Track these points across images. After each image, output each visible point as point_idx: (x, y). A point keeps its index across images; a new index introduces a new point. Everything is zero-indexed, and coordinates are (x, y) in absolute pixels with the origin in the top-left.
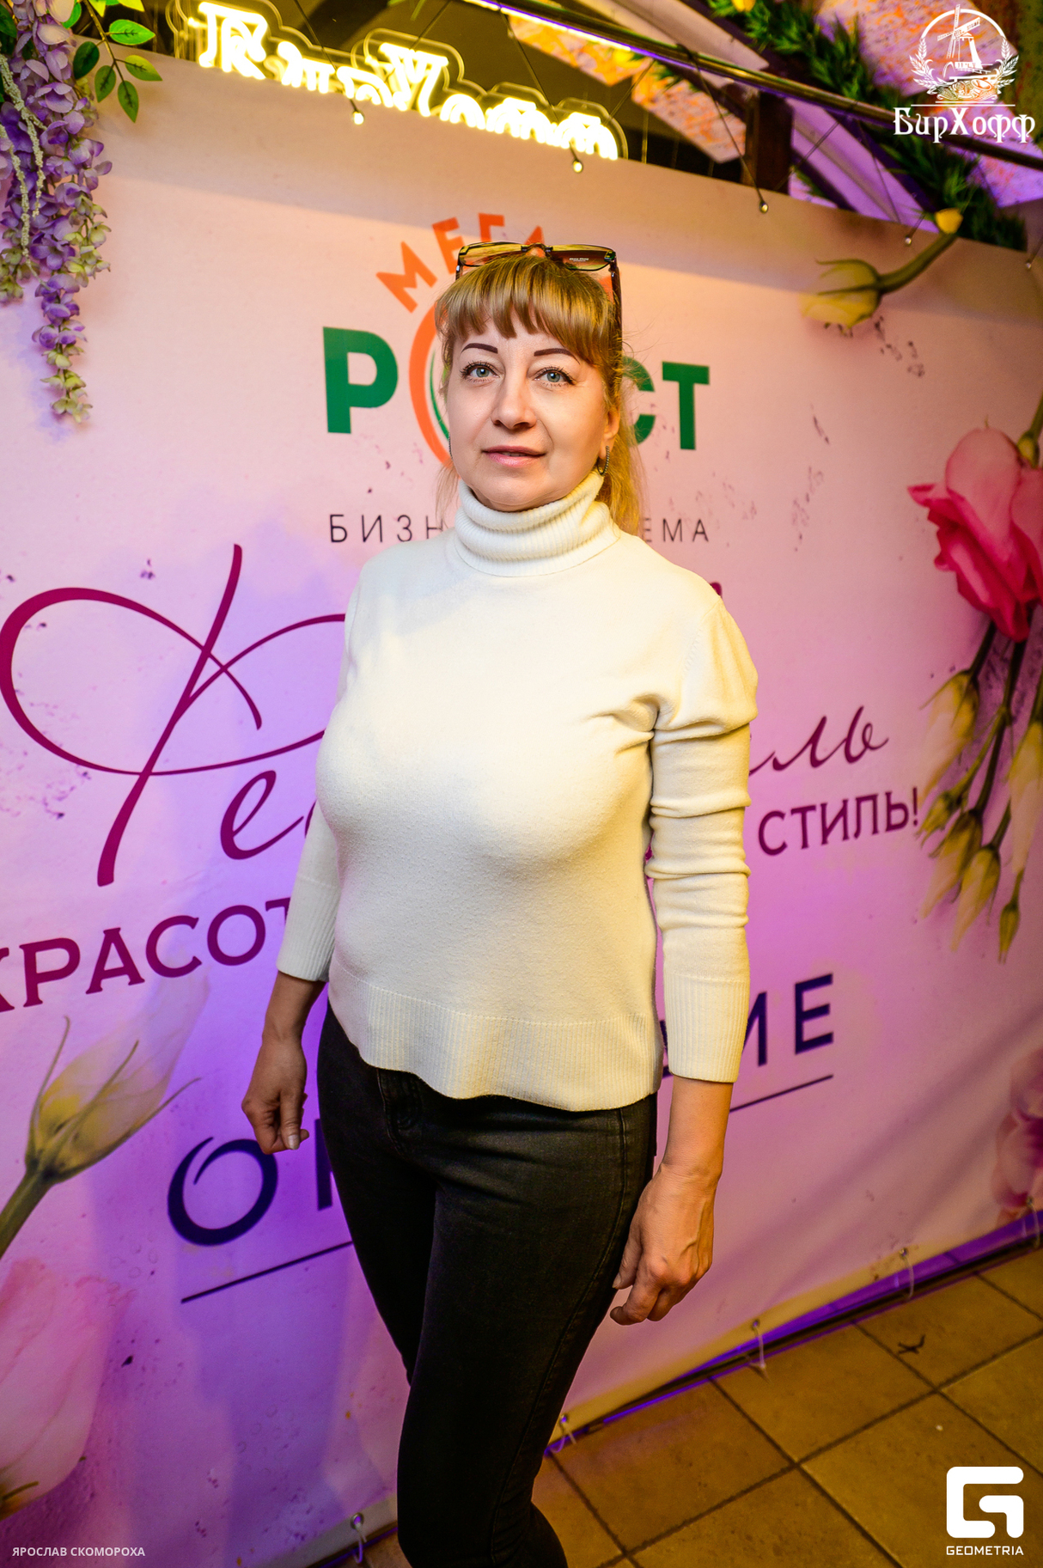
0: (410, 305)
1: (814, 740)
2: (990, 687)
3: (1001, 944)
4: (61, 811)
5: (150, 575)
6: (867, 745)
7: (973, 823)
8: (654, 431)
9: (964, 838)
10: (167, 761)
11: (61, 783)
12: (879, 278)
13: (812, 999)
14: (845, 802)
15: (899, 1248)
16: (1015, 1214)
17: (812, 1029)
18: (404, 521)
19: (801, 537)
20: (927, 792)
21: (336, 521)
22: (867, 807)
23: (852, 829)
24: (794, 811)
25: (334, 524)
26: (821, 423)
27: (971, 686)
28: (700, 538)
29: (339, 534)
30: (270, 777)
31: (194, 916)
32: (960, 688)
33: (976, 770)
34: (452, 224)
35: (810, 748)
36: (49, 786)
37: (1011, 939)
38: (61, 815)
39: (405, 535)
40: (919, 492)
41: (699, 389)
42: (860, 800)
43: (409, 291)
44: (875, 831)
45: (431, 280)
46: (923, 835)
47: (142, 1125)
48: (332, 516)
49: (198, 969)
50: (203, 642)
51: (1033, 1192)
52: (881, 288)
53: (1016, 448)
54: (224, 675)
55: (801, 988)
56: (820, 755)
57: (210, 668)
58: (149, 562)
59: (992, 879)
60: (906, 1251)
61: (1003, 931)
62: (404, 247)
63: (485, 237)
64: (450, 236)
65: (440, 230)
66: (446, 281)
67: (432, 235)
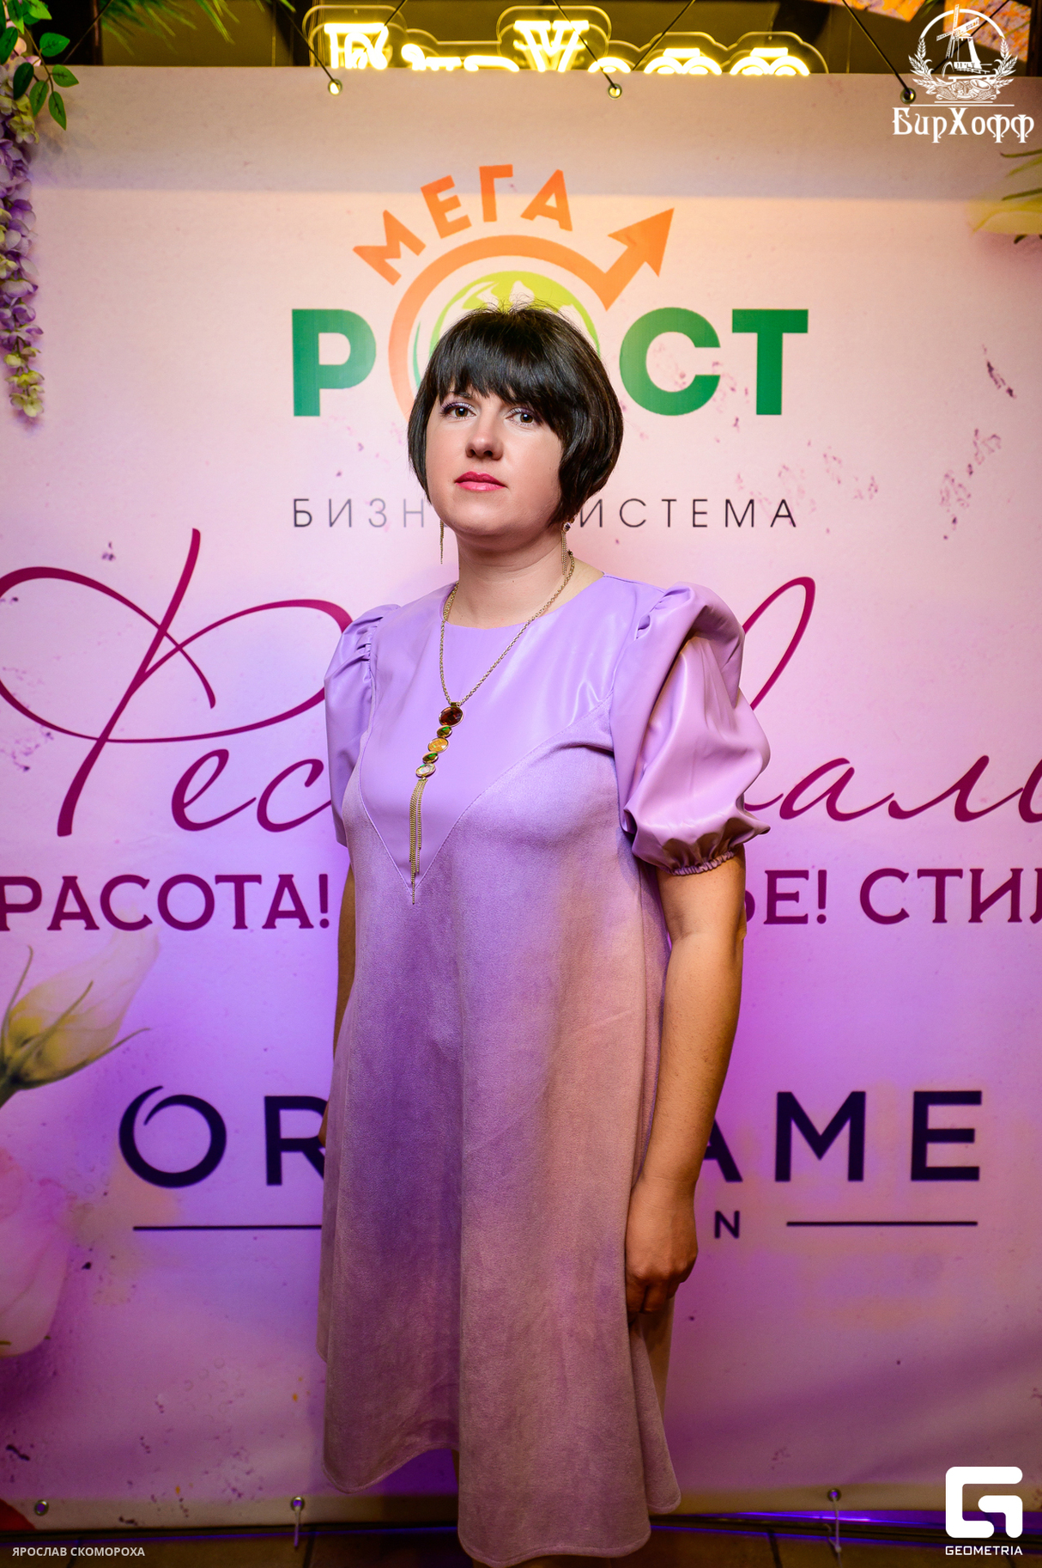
0: (392, 276)
1: (965, 785)
4: (27, 764)
5: (111, 557)
8: (717, 395)
10: (122, 730)
11: (28, 740)
13: (939, 1117)
14: (1017, 873)
17: (940, 1155)
18: (378, 505)
19: (954, 521)
21: (300, 506)
23: (1026, 908)
24: (922, 873)
25: (298, 509)
26: (999, 370)
28: (783, 523)
29: (302, 519)
30: (223, 756)
31: (145, 877)
34: (447, 183)
35: (957, 793)
36: (17, 742)
38: (27, 768)
39: (378, 520)
41: (789, 340)
42: (1040, 872)
43: (391, 262)
45: (417, 247)
47: (97, 1058)
48: (295, 500)
49: (149, 927)
50: (159, 621)
54: (179, 654)
55: (923, 1101)
56: (972, 805)
57: (166, 646)
58: (110, 545)
62: (387, 215)
63: (488, 191)
64: (443, 196)
65: (430, 191)
66: (437, 246)
67: (421, 195)
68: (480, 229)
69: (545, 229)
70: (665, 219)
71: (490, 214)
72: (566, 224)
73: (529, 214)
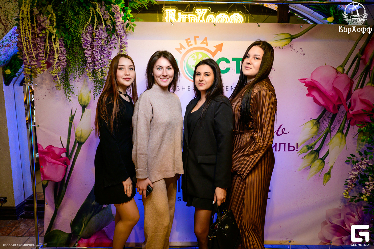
0: (181, 53)
2: (324, 123)
3: (324, 182)
6: (283, 133)
7: (316, 153)
8: (230, 70)
9: (313, 156)
12: (292, 36)
14: (276, 144)
15: (289, 240)
16: (326, 244)
20: (301, 144)
22: (282, 146)
23: (278, 149)
27: (317, 123)
32: (313, 123)
33: (318, 141)
34: (189, 39)
37: (327, 181)
40: (302, 80)
41: (241, 62)
42: (280, 144)
43: (181, 51)
44: (285, 150)
45: (185, 48)
46: (299, 154)
51: (332, 241)
52: (292, 38)
53: (336, 69)
59: (322, 166)
60: (290, 241)
61: (325, 179)
62: (180, 44)
63: (195, 40)
64: (188, 41)
65: (187, 40)
66: (188, 48)
67: (185, 41)
68: (194, 46)
69: (204, 46)
70: (222, 44)
71: (196, 43)
72: (207, 45)
73: (202, 43)
